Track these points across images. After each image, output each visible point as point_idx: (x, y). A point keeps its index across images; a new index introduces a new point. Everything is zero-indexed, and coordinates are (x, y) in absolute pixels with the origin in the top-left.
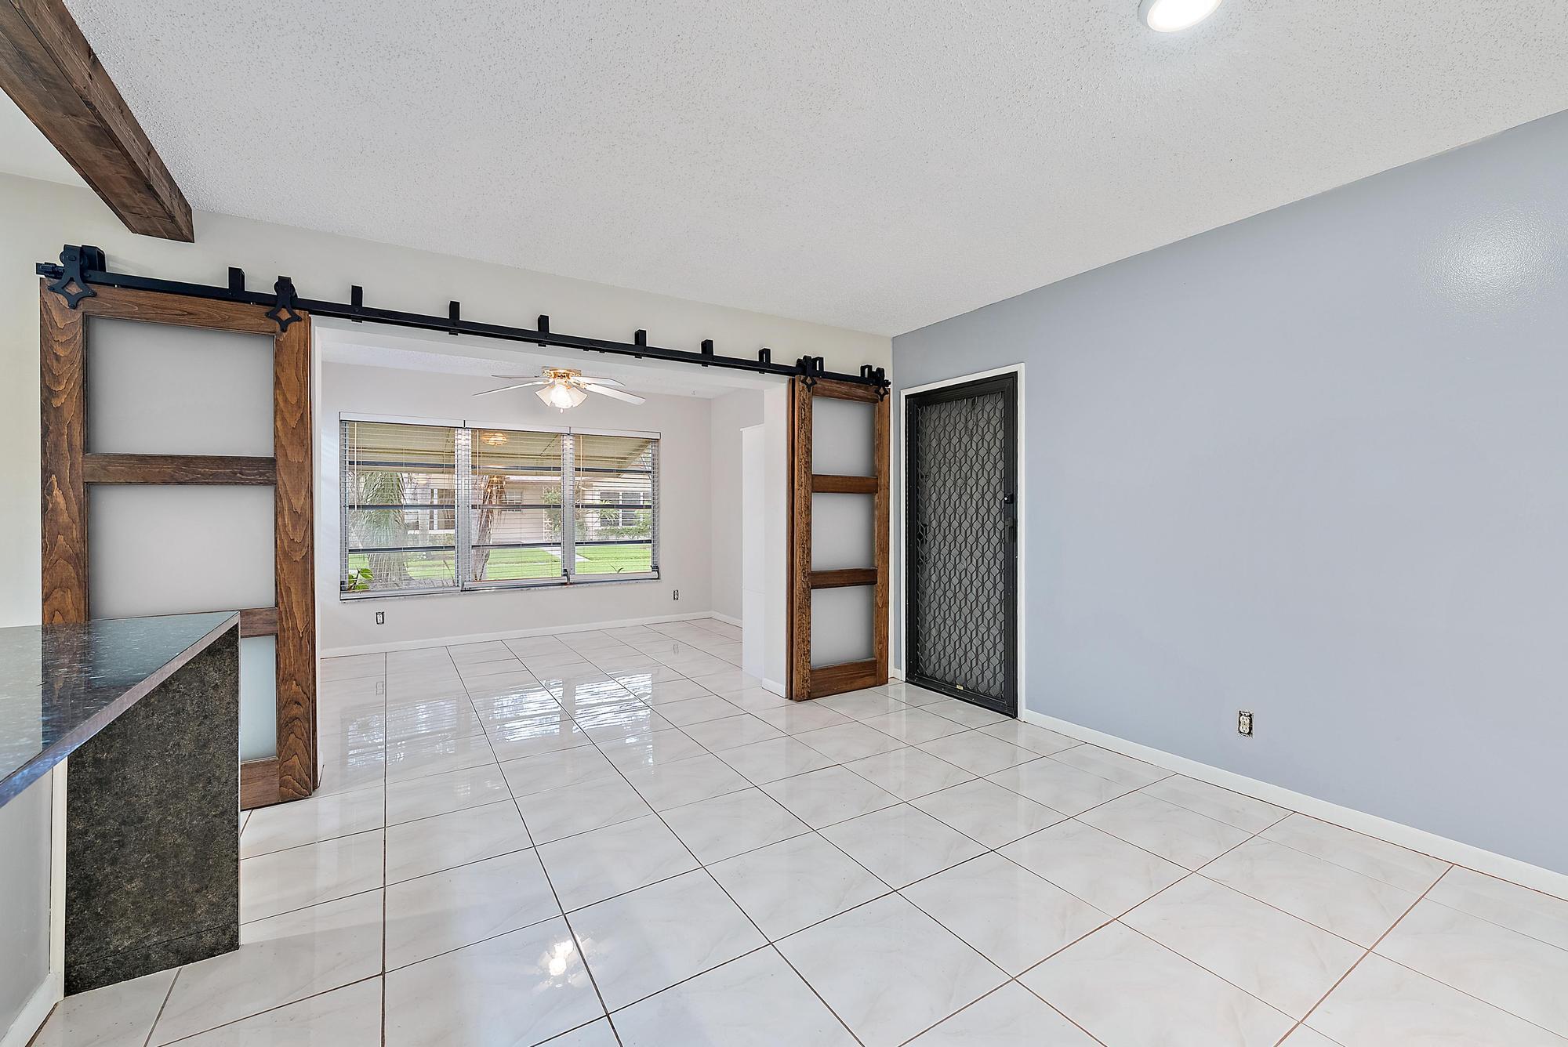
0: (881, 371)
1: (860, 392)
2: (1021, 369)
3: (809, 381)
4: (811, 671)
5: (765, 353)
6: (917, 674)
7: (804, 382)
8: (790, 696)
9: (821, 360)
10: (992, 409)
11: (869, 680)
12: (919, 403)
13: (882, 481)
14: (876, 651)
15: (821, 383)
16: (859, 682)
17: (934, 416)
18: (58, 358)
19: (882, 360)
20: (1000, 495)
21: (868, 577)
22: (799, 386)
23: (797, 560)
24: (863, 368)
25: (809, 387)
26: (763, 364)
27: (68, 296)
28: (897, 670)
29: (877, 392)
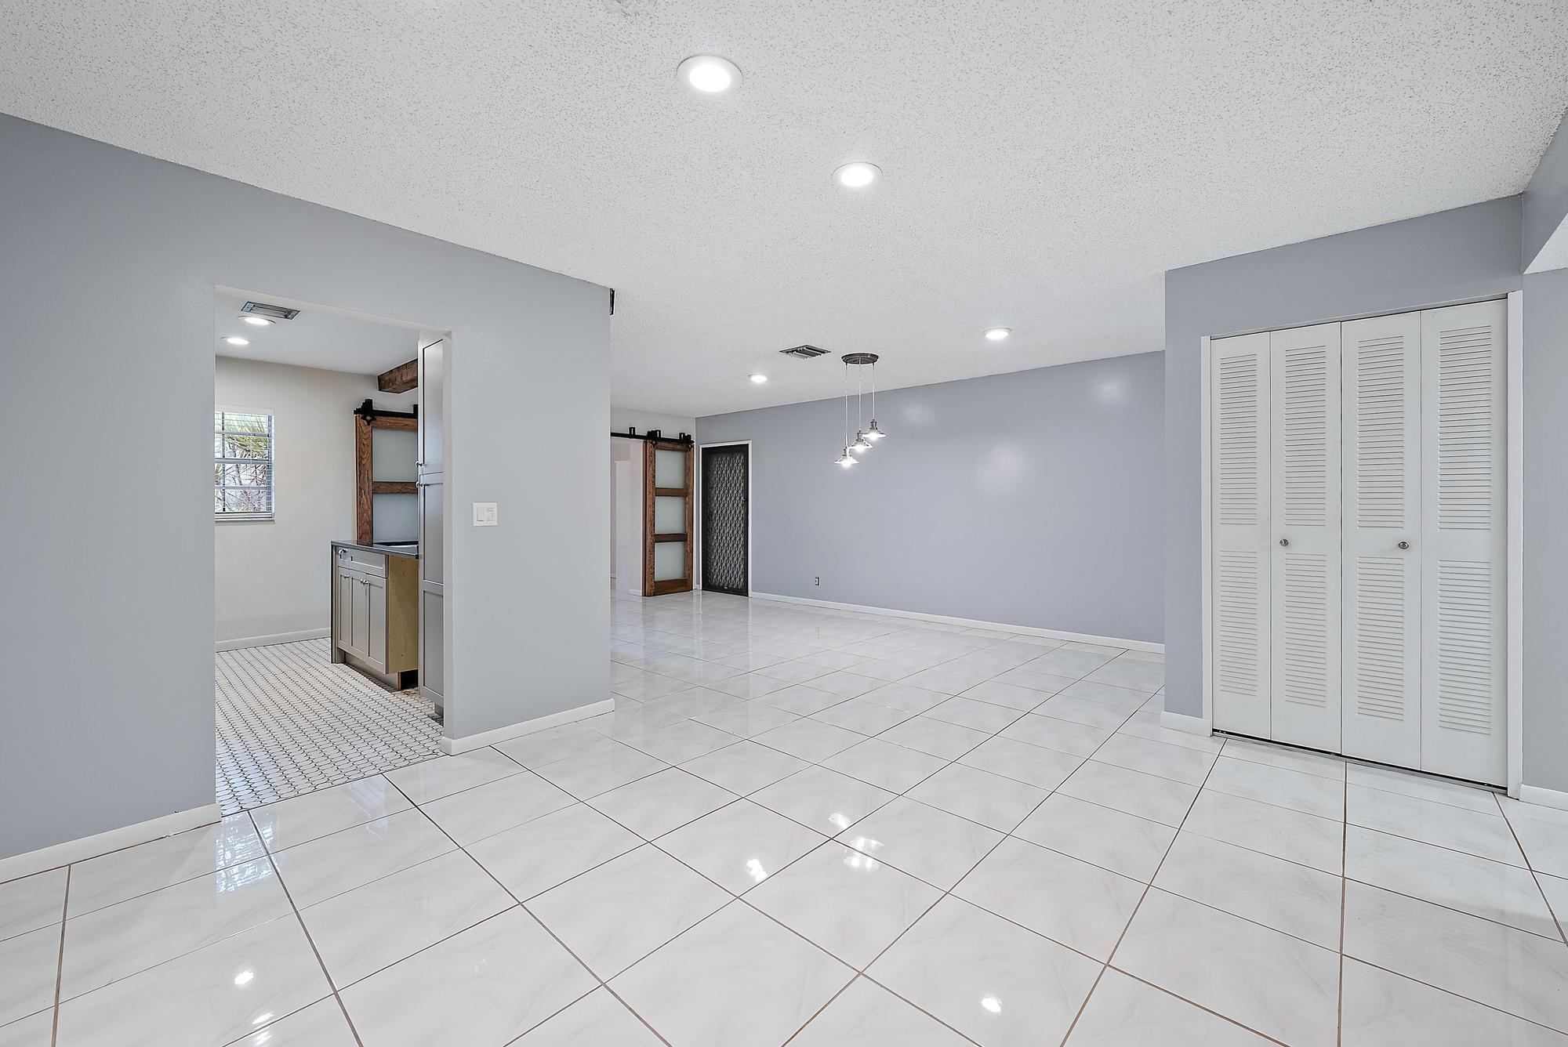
0: (689, 436)
1: (679, 447)
2: (750, 443)
3: (654, 442)
4: (655, 582)
5: (632, 429)
6: (708, 586)
7: (651, 443)
8: (644, 595)
9: (660, 431)
10: (739, 459)
11: (684, 588)
12: (708, 453)
13: (690, 490)
14: (687, 574)
15: (659, 444)
16: (678, 590)
17: (715, 459)
18: (364, 444)
19: (691, 431)
20: (742, 498)
21: (683, 538)
22: (649, 445)
23: (648, 529)
24: (680, 434)
25: (654, 445)
26: (632, 435)
27: (366, 420)
28: (697, 583)
29: (688, 447)
